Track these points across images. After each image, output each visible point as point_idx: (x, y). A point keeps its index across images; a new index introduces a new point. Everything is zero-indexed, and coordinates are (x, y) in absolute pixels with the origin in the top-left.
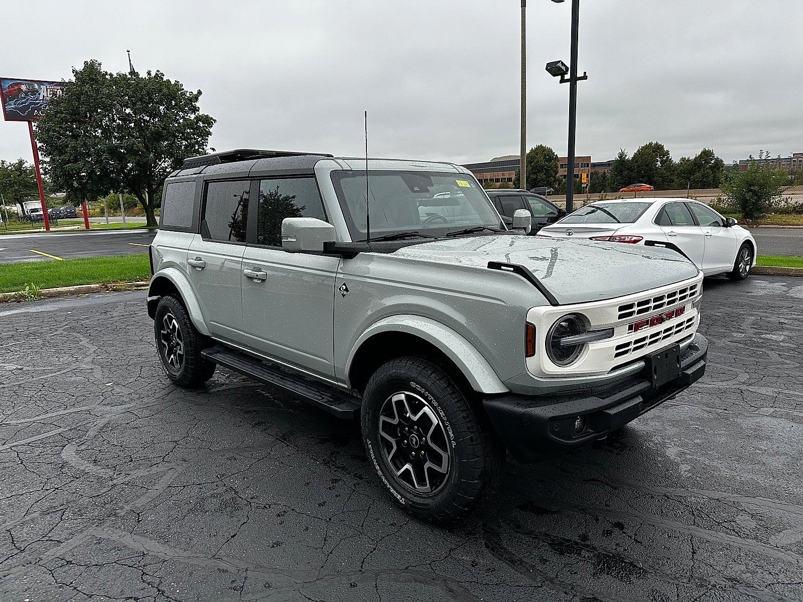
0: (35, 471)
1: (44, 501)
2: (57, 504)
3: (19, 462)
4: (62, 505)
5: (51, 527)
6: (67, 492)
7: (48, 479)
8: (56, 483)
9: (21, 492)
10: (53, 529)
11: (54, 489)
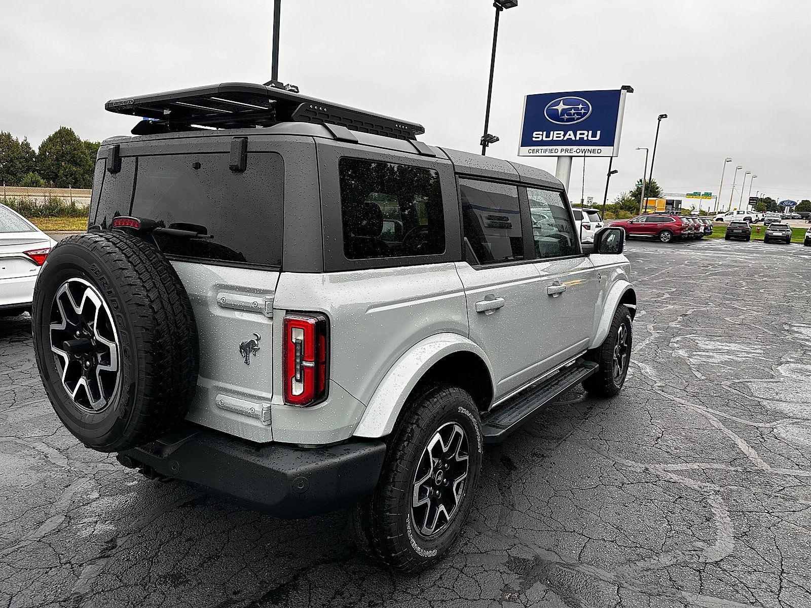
0: (775, 547)
1: (788, 508)
2: (779, 499)
3: (785, 575)
4: (776, 496)
5: (795, 488)
6: (763, 503)
7: (769, 528)
8: (765, 518)
9: (804, 531)
10: (795, 486)
11: (772, 514)
